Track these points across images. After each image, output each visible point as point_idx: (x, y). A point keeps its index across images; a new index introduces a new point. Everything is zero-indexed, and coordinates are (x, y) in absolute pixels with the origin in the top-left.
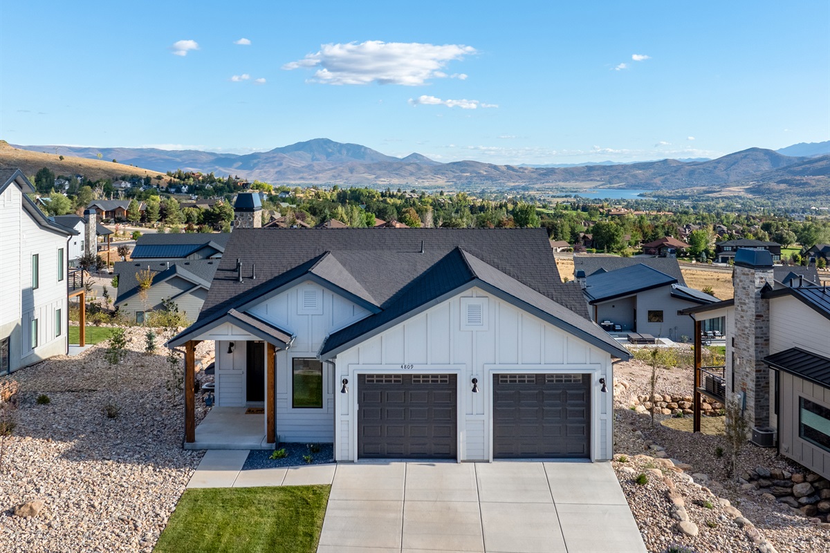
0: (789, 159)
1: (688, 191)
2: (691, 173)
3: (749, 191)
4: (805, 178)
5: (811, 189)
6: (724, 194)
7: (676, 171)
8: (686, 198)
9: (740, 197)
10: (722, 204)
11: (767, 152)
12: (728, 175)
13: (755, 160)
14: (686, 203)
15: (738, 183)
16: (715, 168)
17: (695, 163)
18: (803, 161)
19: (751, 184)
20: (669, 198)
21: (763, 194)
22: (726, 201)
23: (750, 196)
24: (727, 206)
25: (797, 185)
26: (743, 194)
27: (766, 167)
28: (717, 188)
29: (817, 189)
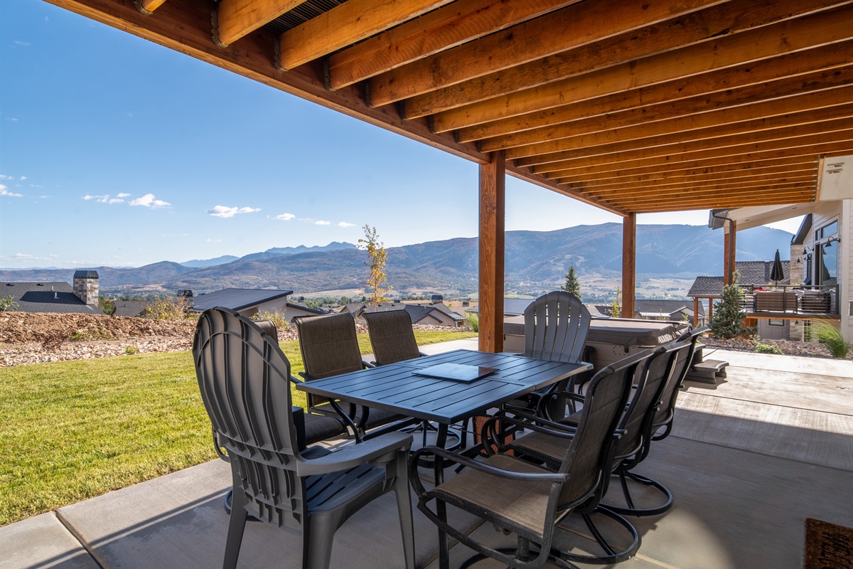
0: (188, 268)
1: (120, 287)
2: (121, 276)
3: (163, 287)
4: (199, 280)
5: (202, 286)
6: (146, 289)
7: (110, 275)
8: (119, 292)
9: (157, 291)
10: (146, 295)
11: (174, 264)
12: (148, 278)
13: (166, 269)
14: (119, 295)
15: (155, 283)
16: (139, 273)
17: (124, 270)
18: (196, 270)
19: (164, 283)
20: (106, 292)
21: (172, 289)
22: (148, 294)
23: (165, 290)
24: (150, 296)
25: (194, 283)
26: (160, 288)
27: (173, 273)
28: (141, 286)
29: (206, 285)
